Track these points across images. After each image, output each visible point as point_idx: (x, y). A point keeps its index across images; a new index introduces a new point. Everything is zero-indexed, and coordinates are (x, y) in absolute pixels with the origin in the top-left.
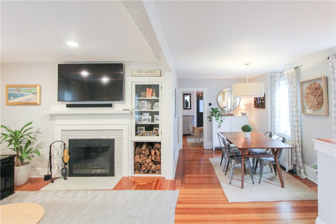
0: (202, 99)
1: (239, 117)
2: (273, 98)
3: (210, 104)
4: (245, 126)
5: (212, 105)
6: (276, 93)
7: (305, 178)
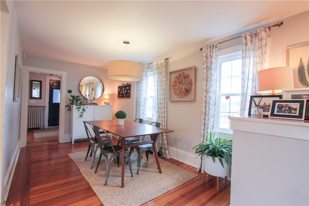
0: (59, 89)
1: (103, 106)
2: (139, 88)
3: (70, 91)
4: (120, 112)
5: (72, 92)
6: (143, 83)
7: (170, 158)
